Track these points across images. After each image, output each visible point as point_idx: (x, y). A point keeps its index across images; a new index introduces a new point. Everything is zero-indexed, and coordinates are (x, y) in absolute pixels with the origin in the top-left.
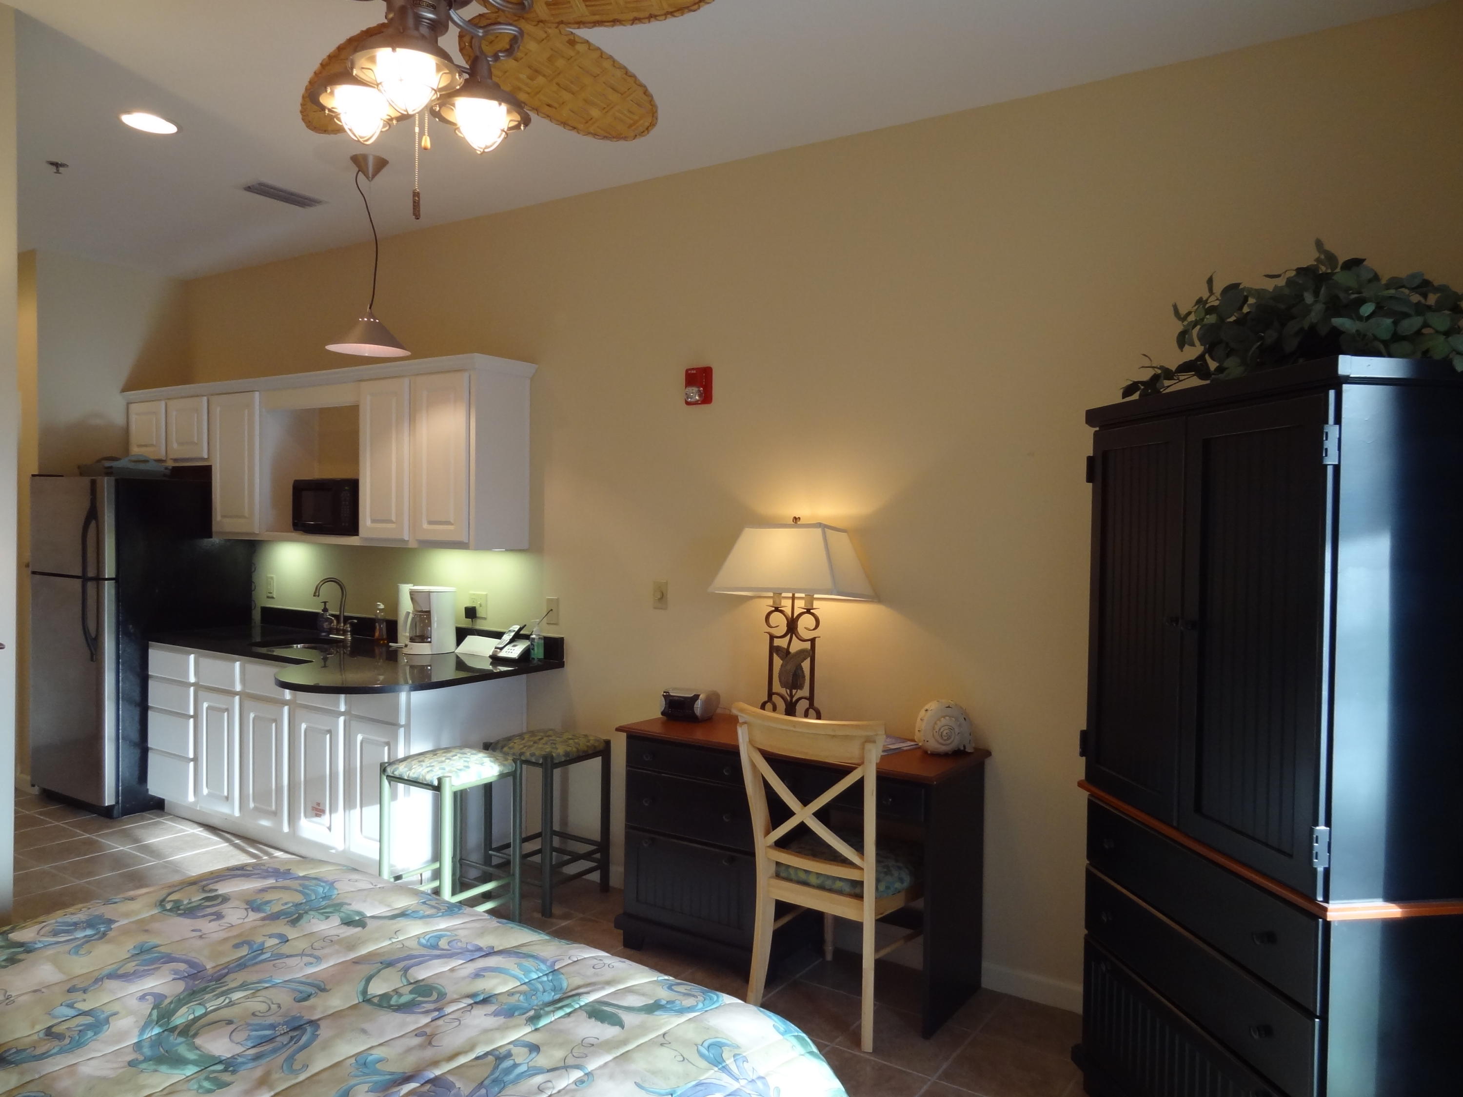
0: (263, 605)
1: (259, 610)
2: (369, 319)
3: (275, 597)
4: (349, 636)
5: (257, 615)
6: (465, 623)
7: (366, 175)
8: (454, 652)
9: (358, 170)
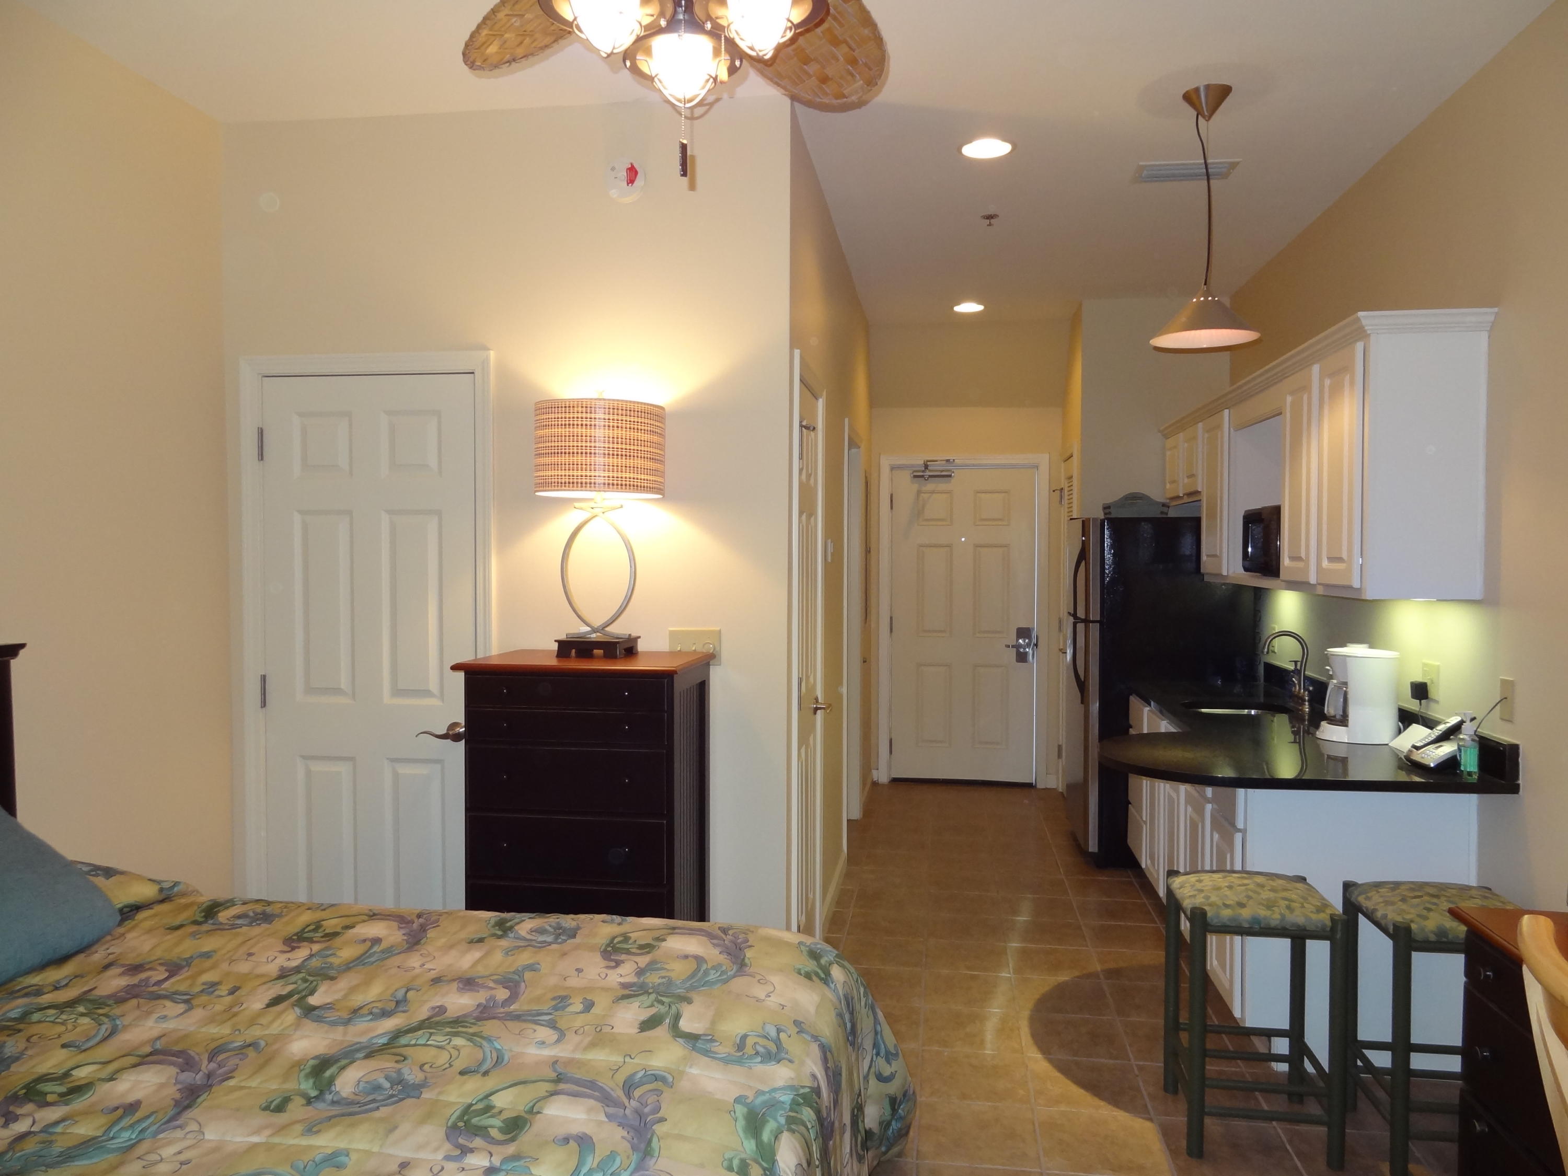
0: (1266, 661)
1: (1262, 665)
2: (1206, 298)
3: (1276, 651)
4: (1307, 707)
5: (1261, 670)
6: (1413, 705)
7: (1204, 117)
8: (1387, 745)
9: (1196, 113)
